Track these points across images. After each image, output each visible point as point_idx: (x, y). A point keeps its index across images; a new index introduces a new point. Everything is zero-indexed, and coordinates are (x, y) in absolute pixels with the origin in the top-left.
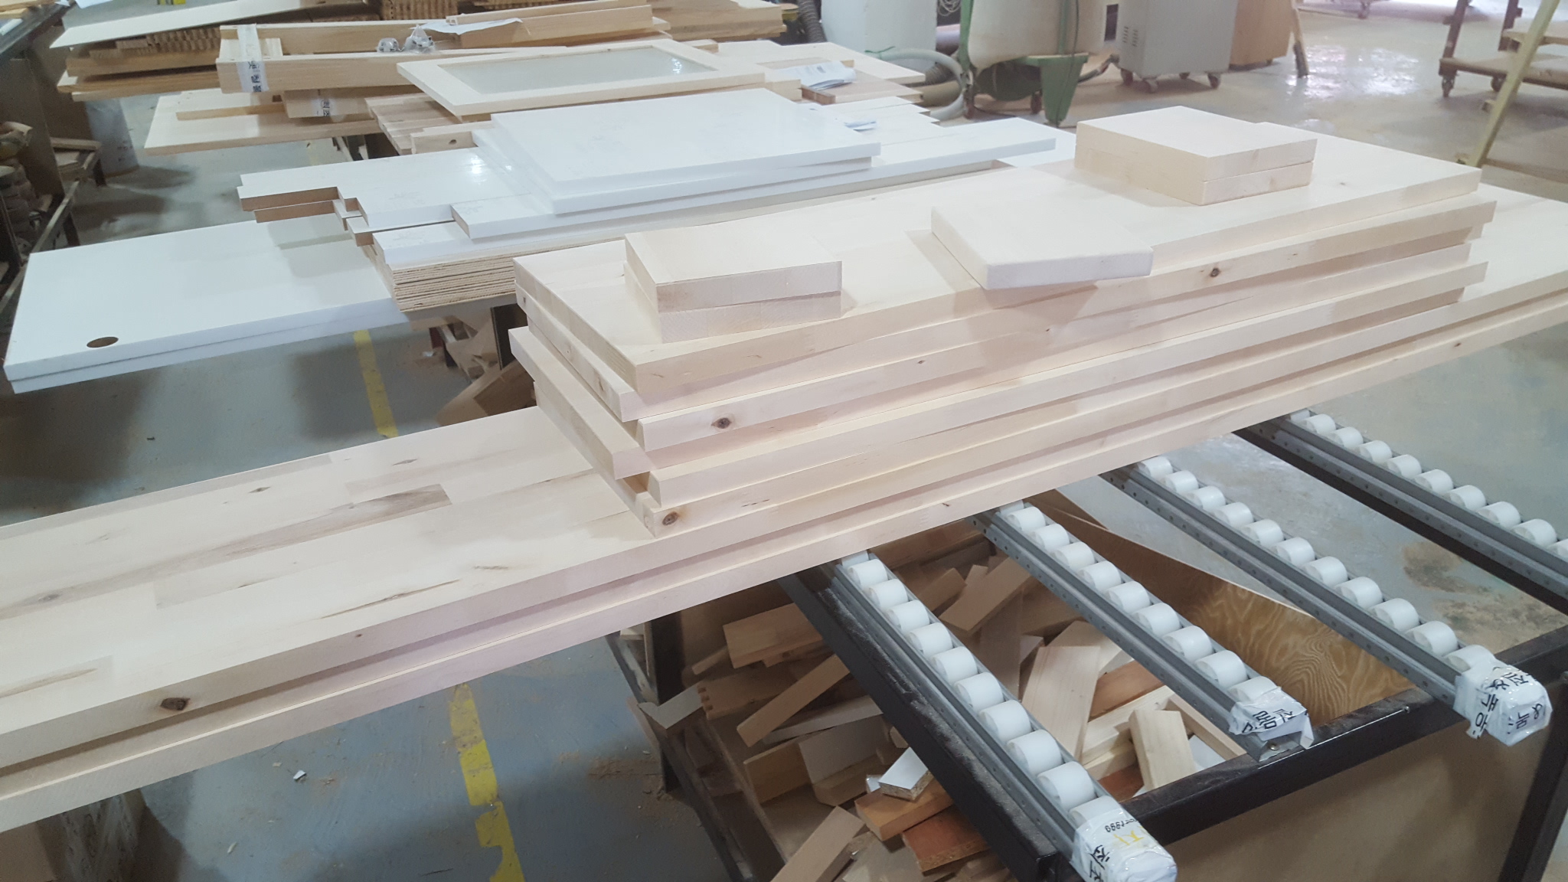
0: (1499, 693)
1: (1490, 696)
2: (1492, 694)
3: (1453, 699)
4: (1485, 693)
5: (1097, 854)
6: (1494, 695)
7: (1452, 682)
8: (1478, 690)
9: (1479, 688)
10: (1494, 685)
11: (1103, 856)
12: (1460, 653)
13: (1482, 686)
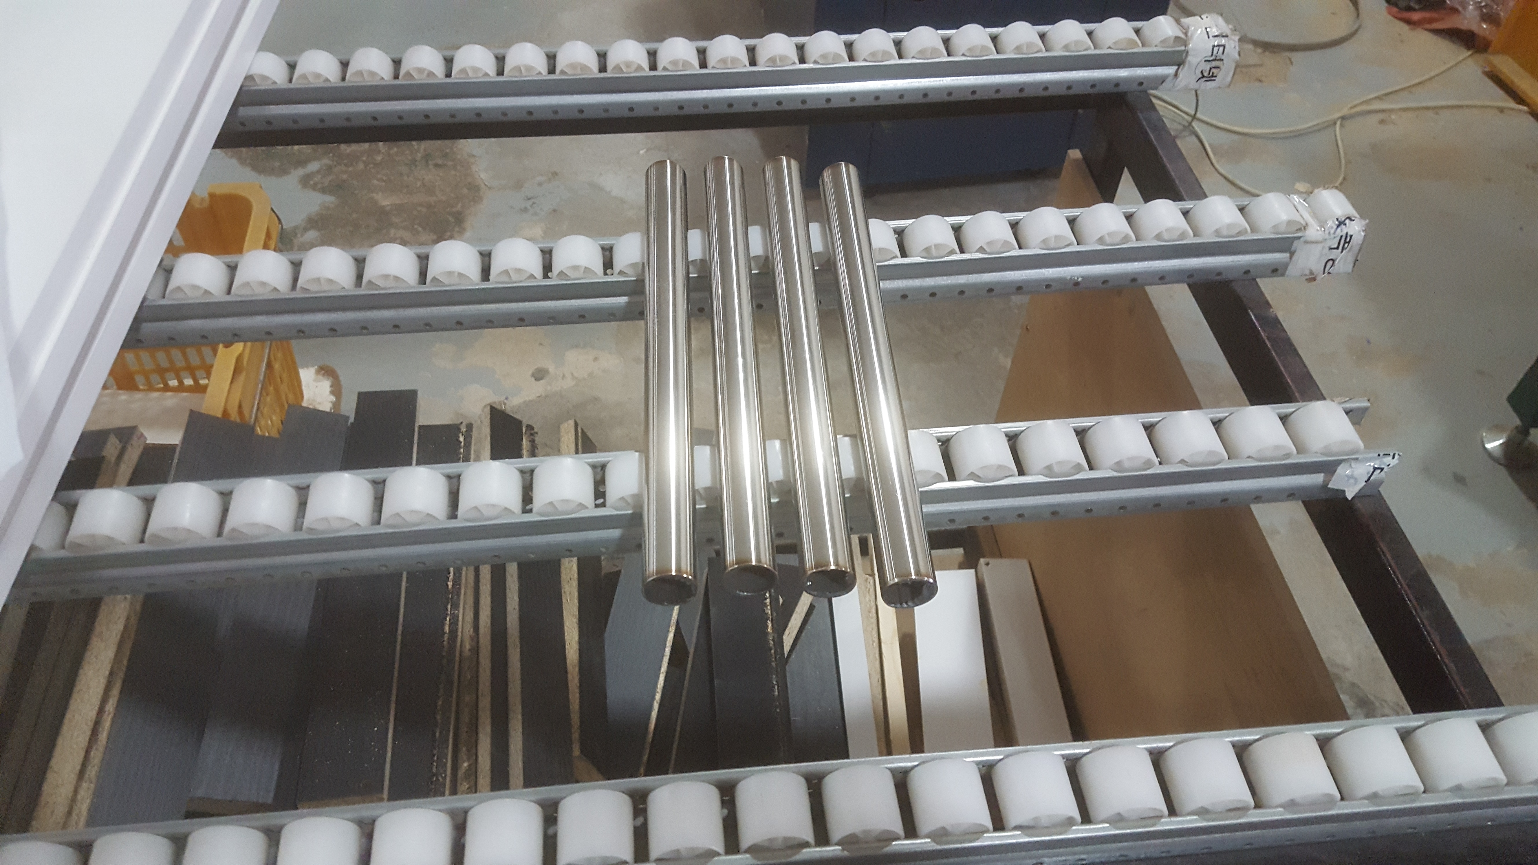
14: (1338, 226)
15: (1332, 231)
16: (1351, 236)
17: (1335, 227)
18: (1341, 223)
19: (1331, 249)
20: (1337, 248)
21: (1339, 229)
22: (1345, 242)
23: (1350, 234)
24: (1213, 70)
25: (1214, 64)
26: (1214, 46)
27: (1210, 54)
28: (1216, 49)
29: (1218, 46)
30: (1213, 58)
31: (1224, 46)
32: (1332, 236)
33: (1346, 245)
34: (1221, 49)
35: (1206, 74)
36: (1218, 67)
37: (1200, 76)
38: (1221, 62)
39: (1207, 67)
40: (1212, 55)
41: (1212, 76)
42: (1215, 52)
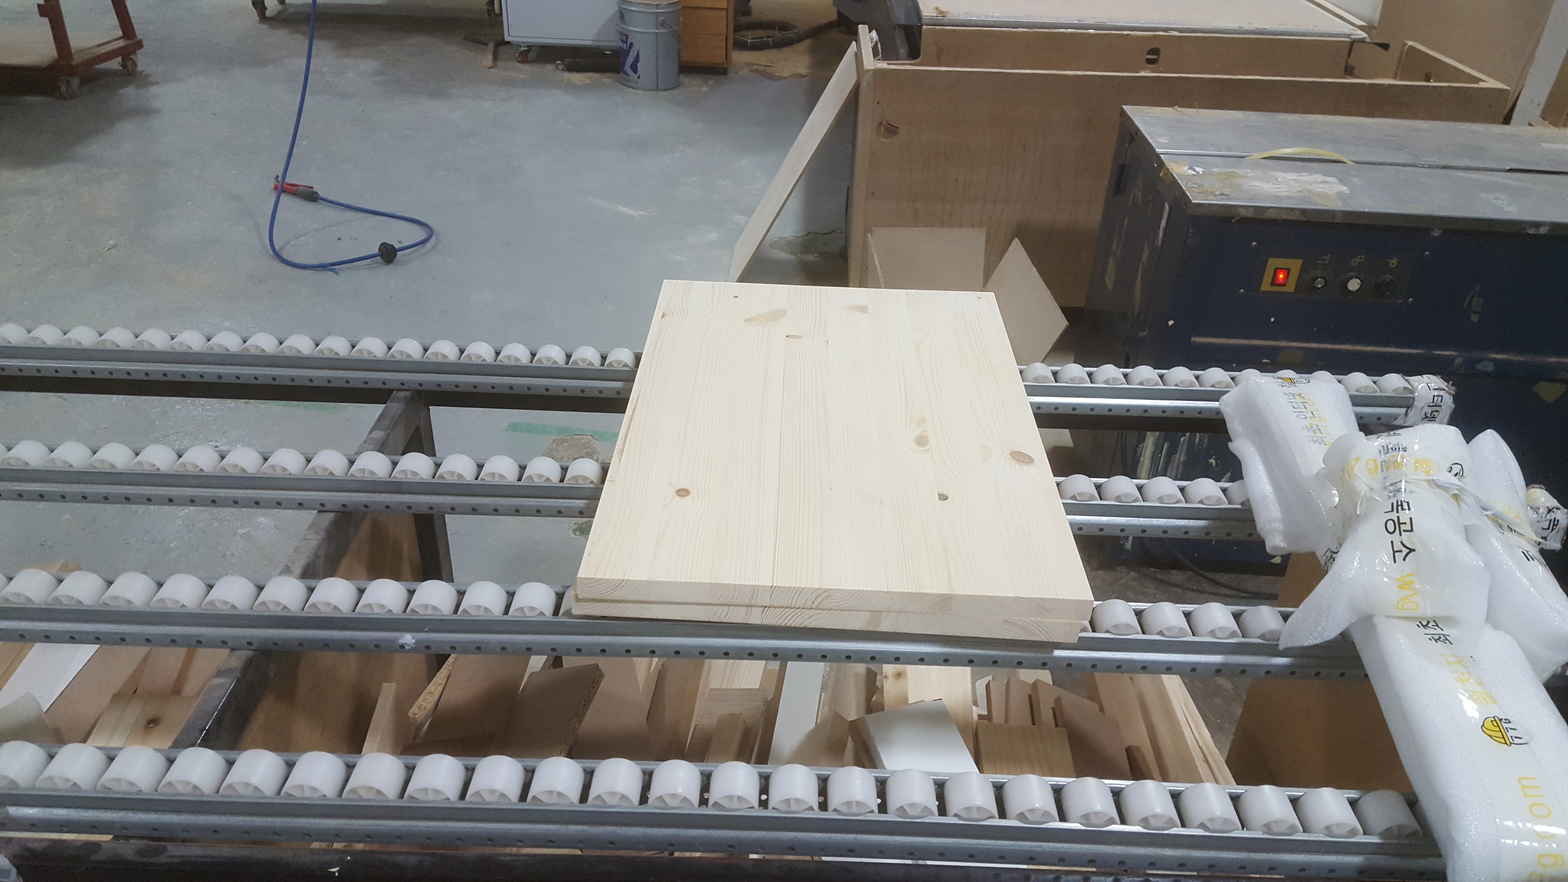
1: (1551, 520)
14: (1548, 513)
15: (1544, 516)
16: (1558, 520)
17: (1546, 513)
18: (1550, 511)
19: (1543, 529)
20: (1548, 529)
21: (1549, 515)
22: (1554, 525)
23: (1557, 519)
24: (1435, 413)
26: (1434, 396)
27: (1432, 401)
28: (1436, 398)
29: (1439, 396)
30: (1434, 404)
31: (1442, 397)
32: (1544, 519)
33: (1555, 527)
34: (1440, 398)
35: (1429, 415)
36: (1438, 411)
37: (1424, 416)
38: (1440, 408)
39: (1429, 410)
40: (1433, 402)
41: (1433, 417)
42: (1435, 400)
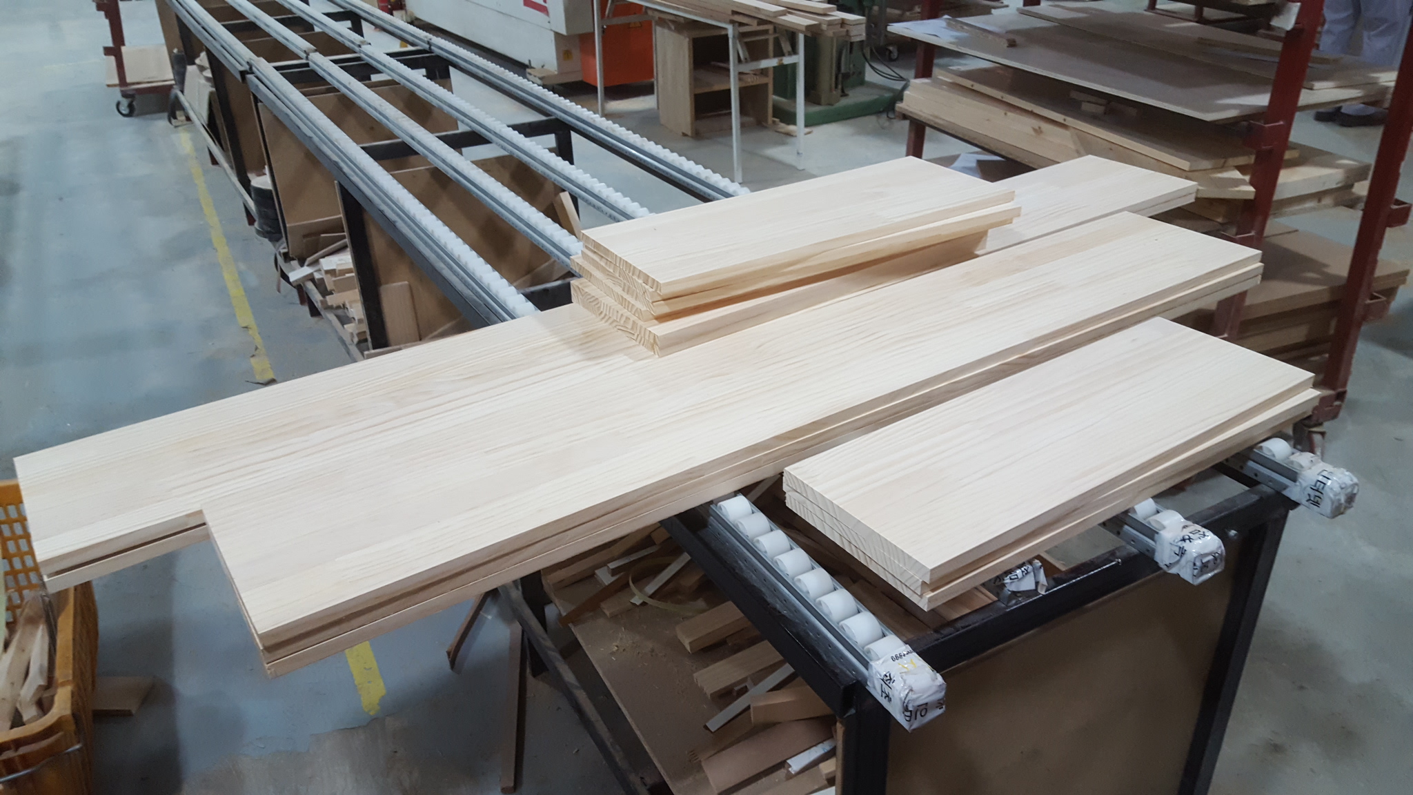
0: (1186, 545)
2: (1181, 546)
3: (1153, 551)
4: (1177, 546)
5: (885, 678)
6: (1183, 547)
7: (1153, 540)
8: (1171, 544)
9: (1173, 543)
10: (1184, 540)
11: (890, 679)
12: (1158, 517)
13: (1174, 541)
25: (1318, 494)
27: (1313, 484)
28: (1319, 483)
30: (1317, 489)
36: (1320, 498)
37: (1309, 497)
38: (1323, 496)
40: (1315, 486)
